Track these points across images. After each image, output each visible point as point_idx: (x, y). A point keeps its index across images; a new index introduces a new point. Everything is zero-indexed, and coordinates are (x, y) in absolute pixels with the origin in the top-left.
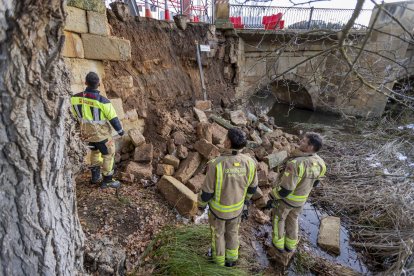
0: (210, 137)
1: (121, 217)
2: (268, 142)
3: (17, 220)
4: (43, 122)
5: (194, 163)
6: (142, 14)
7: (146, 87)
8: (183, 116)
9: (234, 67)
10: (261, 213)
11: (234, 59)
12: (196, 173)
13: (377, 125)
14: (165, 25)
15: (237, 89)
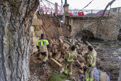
0: (64, 47)
1: (39, 70)
2: (81, 48)
3: (16, 68)
4: (26, 42)
5: (59, 55)
6: (45, 13)
7: (46, 32)
8: (56, 41)
9: (70, 26)
10: (80, 70)
11: (70, 24)
12: (60, 58)
13: (115, 43)
14: (51, 16)
15: (71, 33)
